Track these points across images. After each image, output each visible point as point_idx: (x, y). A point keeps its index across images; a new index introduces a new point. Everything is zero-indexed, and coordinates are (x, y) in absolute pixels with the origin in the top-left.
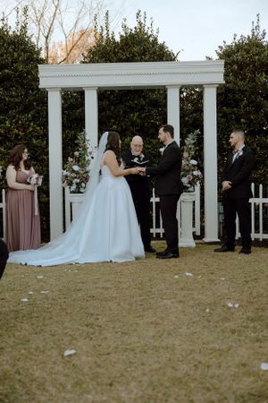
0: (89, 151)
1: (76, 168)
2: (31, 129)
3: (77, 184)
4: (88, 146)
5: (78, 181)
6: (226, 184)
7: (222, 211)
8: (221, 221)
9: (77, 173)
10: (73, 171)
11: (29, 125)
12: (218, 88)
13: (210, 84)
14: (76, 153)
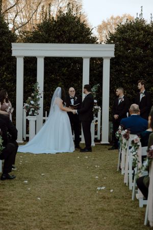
0: (39, 93)
1: (32, 102)
2: (5, 76)
3: (32, 111)
4: (39, 90)
5: (33, 109)
6: (116, 116)
7: (112, 127)
8: (111, 132)
9: (33, 105)
10: (31, 104)
11: (4, 74)
12: (111, 59)
13: (107, 58)
14: (33, 94)
